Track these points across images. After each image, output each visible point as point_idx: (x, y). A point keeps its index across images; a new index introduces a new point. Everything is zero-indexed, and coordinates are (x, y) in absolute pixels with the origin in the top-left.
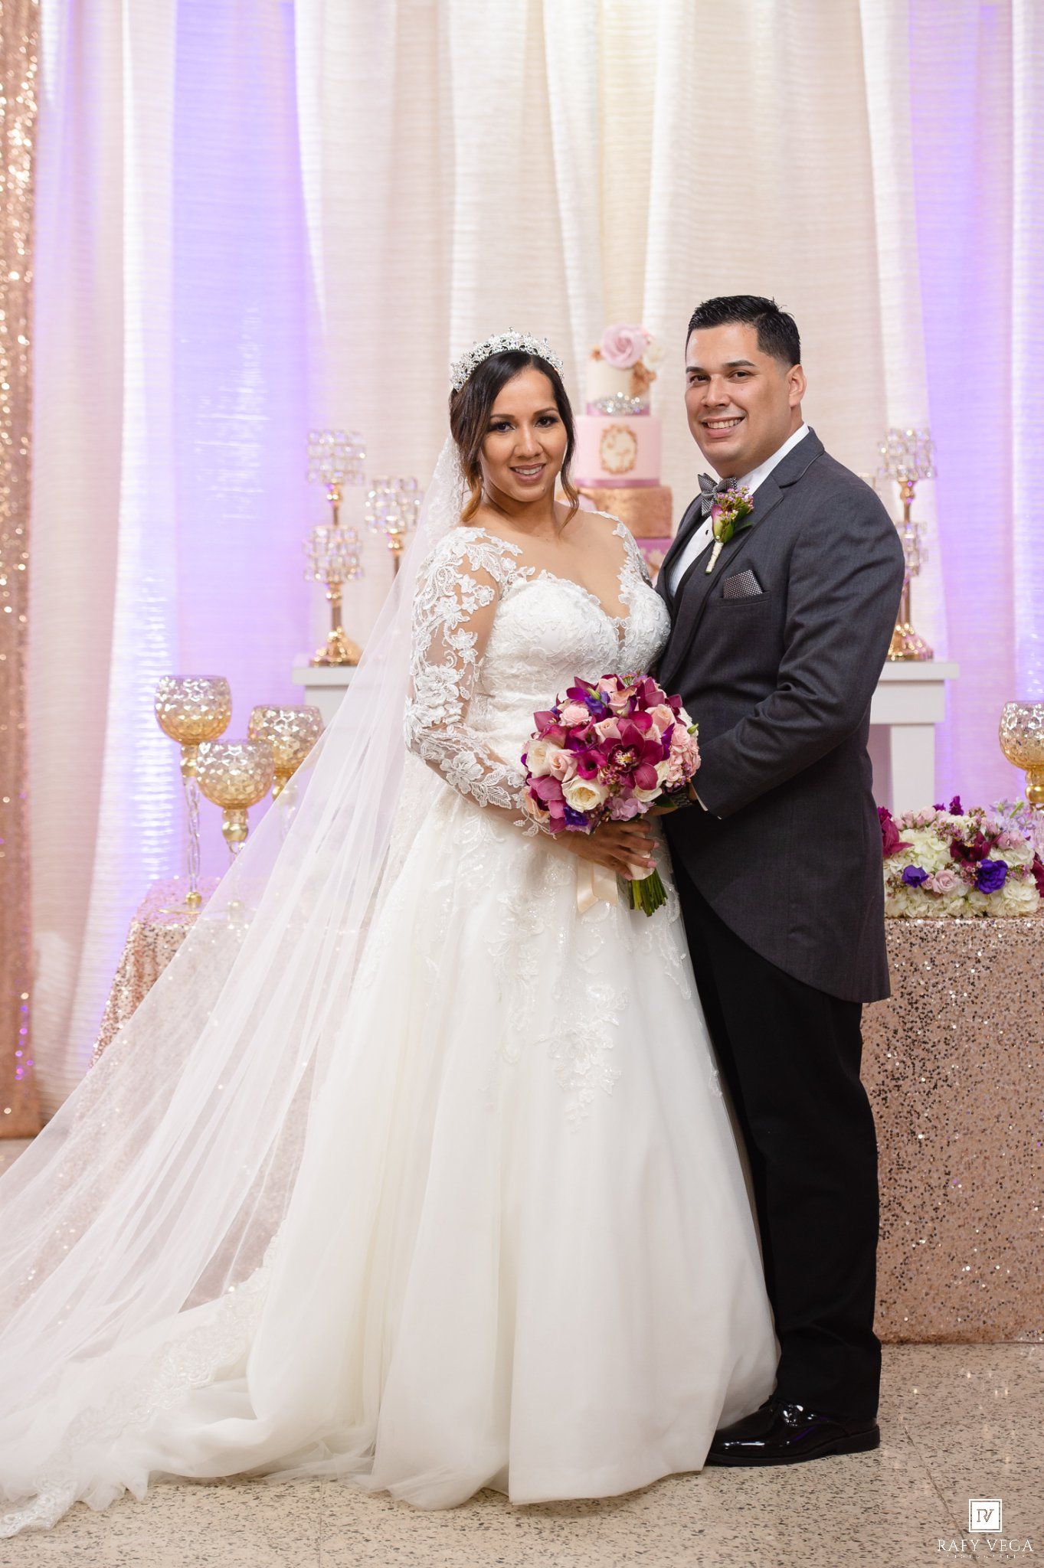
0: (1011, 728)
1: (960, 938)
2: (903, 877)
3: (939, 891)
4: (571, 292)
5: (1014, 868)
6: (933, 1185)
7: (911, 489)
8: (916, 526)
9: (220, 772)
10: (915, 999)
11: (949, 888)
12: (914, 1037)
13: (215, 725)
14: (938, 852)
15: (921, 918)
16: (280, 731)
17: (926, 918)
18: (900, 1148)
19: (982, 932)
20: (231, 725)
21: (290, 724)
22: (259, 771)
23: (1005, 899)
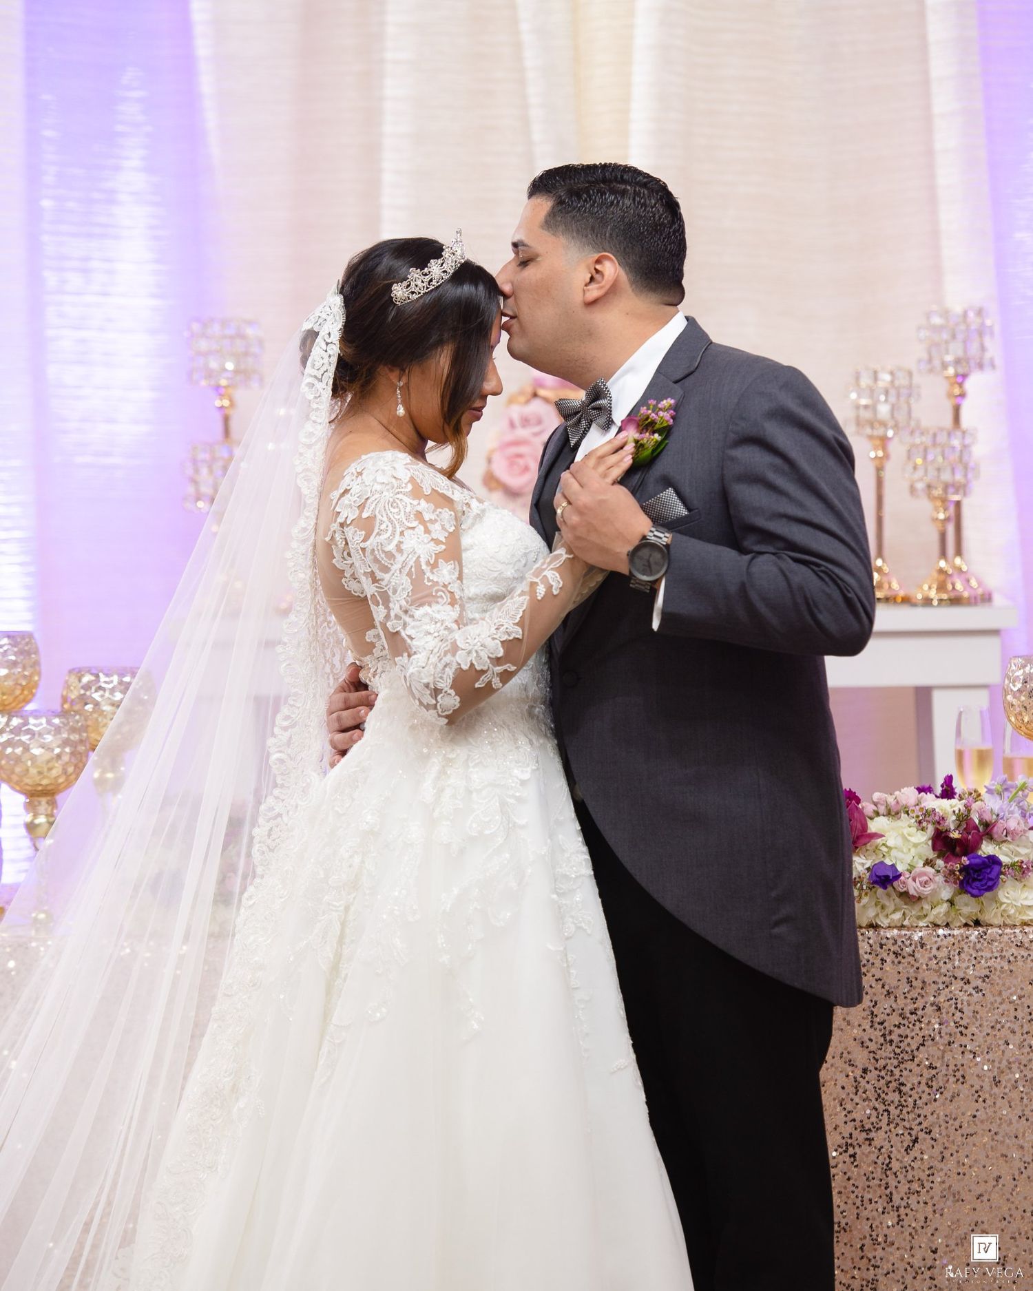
0: (1015, 689)
1: (941, 954)
2: (871, 876)
3: (915, 894)
4: (537, 136)
5: (1013, 865)
6: (916, 1265)
7: (961, 385)
8: (964, 433)
9: (19, 751)
10: (888, 1029)
11: (927, 890)
12: (888, 1078)
13: (18, 692)
14: (915, 845)
15: (896, 927)
16: (99, 699)
17: (902, 927)
18: (874, 1219)
19: (972, 945)
20: (40, 693)
21: (112, 691)
22: (67, 750)
23: (1002, 904)
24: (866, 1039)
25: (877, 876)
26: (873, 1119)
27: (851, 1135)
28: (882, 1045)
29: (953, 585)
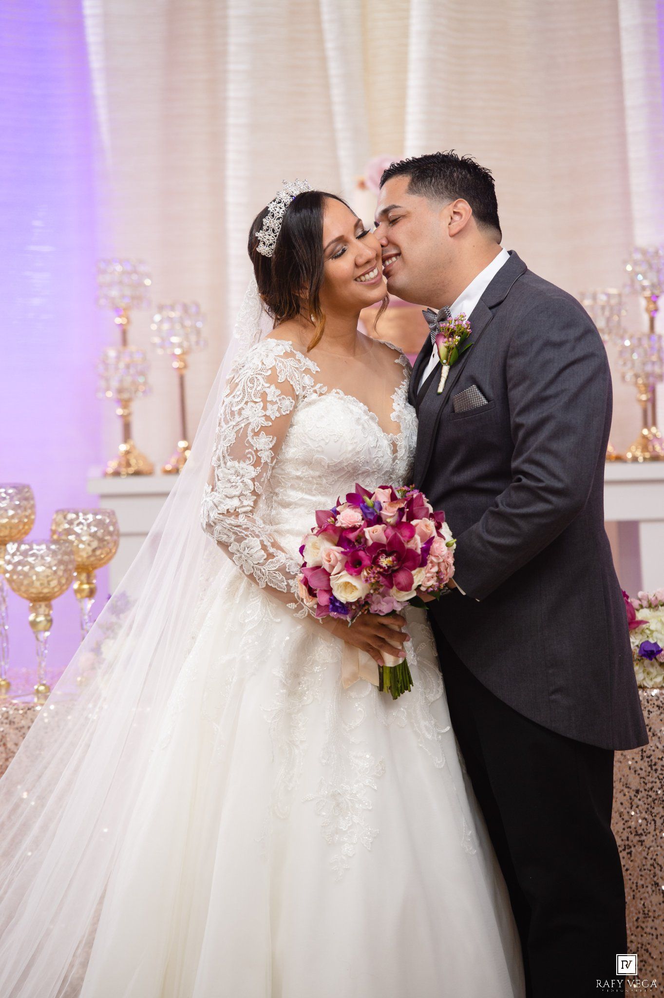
24: (638, 768)
25: (645, 651)
26: (644, 826)
27: (628, 838)
28: (649, 772)
29: (654, 447)
